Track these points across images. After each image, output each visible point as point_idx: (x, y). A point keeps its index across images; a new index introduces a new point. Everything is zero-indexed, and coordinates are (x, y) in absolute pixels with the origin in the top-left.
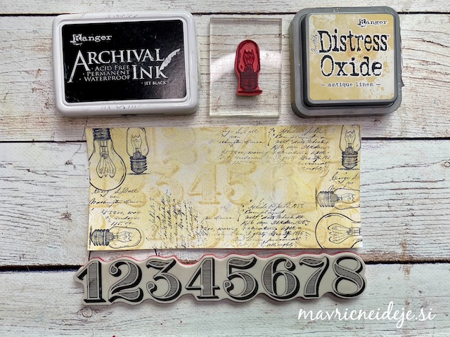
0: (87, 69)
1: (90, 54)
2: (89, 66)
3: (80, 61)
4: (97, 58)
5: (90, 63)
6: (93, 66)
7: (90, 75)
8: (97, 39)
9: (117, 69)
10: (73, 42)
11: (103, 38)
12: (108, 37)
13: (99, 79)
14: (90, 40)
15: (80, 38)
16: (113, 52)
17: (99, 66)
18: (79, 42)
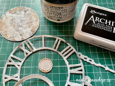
0: (94, 22)
1: (97, 18)
2: (95, 22)
3: (92, 19)
4: (99, 20)
5: (96, 21)
6: (97, 22)
7: (95, 25)
8: (101, 14)
9: (107, 27)
10: (91, 12)
11: (103, 14)
12: (105, 15)
13: (98, 27)
14: (98, 13)
15: (94, 12)
16: (106, 20)
17: (99, 23)
18: (93, 13)
